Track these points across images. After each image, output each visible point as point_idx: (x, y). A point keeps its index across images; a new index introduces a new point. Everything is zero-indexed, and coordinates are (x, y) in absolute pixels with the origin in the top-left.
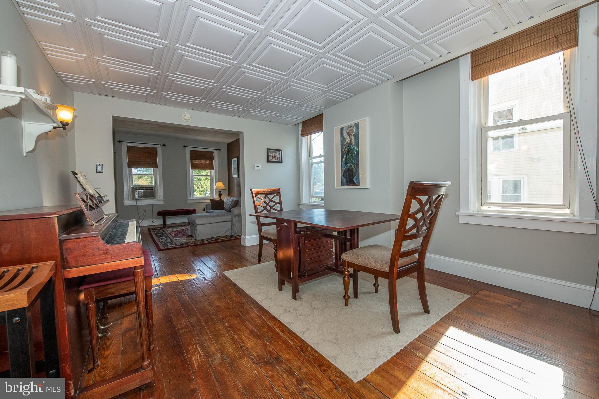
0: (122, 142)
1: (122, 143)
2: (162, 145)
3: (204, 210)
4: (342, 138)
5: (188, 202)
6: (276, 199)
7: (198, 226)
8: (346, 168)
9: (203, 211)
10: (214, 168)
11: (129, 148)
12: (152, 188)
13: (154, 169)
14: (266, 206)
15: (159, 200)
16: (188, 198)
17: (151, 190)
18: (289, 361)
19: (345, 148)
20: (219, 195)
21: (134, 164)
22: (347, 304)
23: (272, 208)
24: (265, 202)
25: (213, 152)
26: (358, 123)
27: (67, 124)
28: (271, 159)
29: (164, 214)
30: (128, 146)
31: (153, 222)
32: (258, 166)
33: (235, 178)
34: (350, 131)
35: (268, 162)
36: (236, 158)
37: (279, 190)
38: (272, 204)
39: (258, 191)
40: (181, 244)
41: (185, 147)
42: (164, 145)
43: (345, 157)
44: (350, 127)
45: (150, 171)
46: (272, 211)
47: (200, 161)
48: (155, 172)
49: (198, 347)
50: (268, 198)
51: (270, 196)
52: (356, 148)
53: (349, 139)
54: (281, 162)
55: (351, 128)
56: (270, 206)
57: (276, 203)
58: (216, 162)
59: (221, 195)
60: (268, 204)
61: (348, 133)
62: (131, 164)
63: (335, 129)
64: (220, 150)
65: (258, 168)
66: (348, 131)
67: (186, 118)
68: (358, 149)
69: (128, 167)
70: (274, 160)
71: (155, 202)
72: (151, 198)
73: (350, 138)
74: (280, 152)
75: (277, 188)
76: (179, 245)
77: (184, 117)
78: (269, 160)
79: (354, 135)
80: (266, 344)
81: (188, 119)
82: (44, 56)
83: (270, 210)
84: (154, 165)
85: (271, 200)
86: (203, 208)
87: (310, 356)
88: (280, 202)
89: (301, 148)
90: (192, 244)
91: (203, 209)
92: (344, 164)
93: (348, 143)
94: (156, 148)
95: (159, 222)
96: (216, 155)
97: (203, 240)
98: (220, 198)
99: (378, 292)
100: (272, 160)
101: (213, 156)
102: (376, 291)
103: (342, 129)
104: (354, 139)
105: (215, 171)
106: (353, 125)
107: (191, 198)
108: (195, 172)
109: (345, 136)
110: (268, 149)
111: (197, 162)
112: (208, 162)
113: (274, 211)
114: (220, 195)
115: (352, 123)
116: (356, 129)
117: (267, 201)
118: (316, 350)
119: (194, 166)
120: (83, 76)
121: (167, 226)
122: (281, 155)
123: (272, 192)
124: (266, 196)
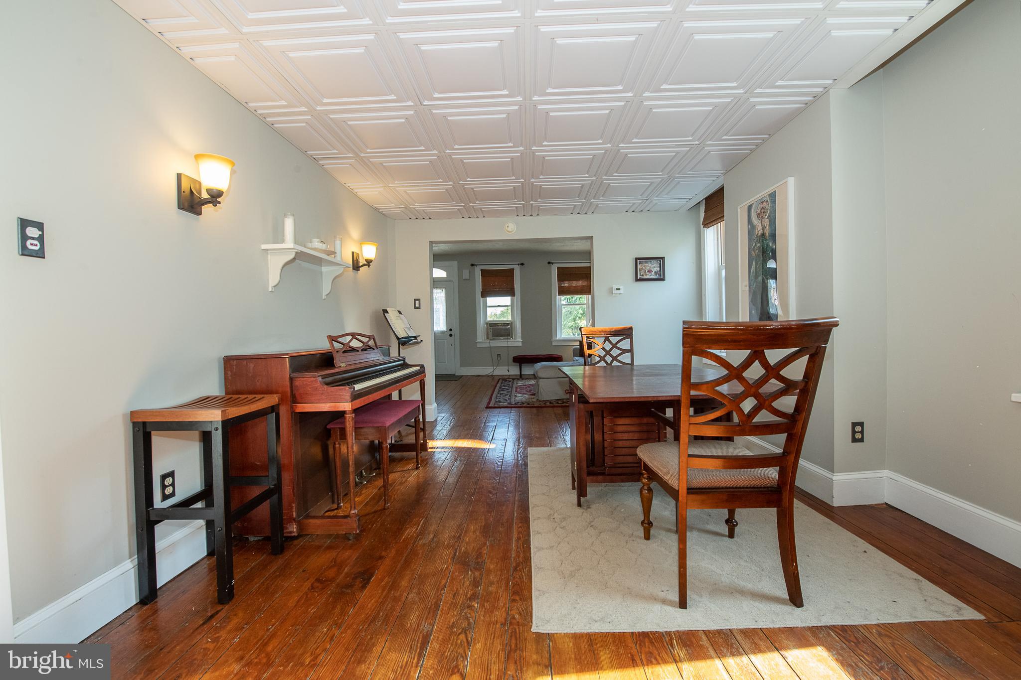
1: (476, 266)
2: (520, 264)
4: (749, 227)
5: (554, 344)
6: (625, 344)
7: (541, 380)
8: (756, 286)
10: (591, 292)
11: (484, 272)
12: (507, 324)
13: (511, 297)
14: (605, 356)
15: (517, 340)
16: (554, 339)
17: (507, 327)
18: (489, 572)
19: (755, 245)
21: (489, 292)
22: (647, 537)
23: (615, 358)
24: (603, 349)
25: (591, 268)
26: (775, 192)
27: (371, 261)
28: (643, 275)
29: (521, 360)
30: (482, 270)
31: (509, 370)
32: (618, 289)
34: (763, 211)
35: (637, 280)
37: (631, 329)
38: (615, 352)
39: (593, 331)
40: (516, 404)
41: (549, 263)
42: (522, 264)
43: (754, 263)
44: (762, 202)
45: (506, 300)
46: (615, 363)
47: (571, 282)
48: (512, 301)
49: (422, 522)
50: (610, 342)
51: (614, 340)
52: (771, 245)
53: (760, 227)
54: (663, 279)
55: (764, 203)
56: (611, 356)
57: (624, 351)
60: (608, 353)
61: (758, 215)
62: (486, 293)
63: (739, 209)
65: (618, 292)
66: (759, 212)
67: (509, 229)
68: (774, 247)
69: (482, 297)
70: (648, 277)
71: (511, 343)
72: (506, 337)
73: (762, 225)
74: (660, 261)
75: (628, 326)
76: (513, 404)
77: (507, 228)
78: (639, 277)
79: (769, 216)
80: (485, 544)
81: (511, 230)
82: (355, 195)
83: (612, 362)
84: (510, 292)
85: (614, 346)
87: (517, 577)
88: (631, 351)
89: (704, 249)
90: (529, 404)
92: (753, 278)
93: (759, 234)
94: (513, 269)
95: (514, 371)
97: (545, 402)
99: (735, 539)
100: (645, 277)
101: (591, 274)
102: (731, 535)
103: (750, 208)
104: (768, 227)
106: (767, 197)
107: (558, 339)
108: (563, 300)
109: (755, 221)
110: (637, 259)
111: (566, 284)
112: (583, 283)
113: (619, 364)
115: (764, 193)
116: (772, 205)
117: (608, 346)
118: (531, 576)
119: (562, 292)
120: (393, 205)
121: (523, 377)
122: (662, 266)
123: (616, 333)
124: (607, 339)
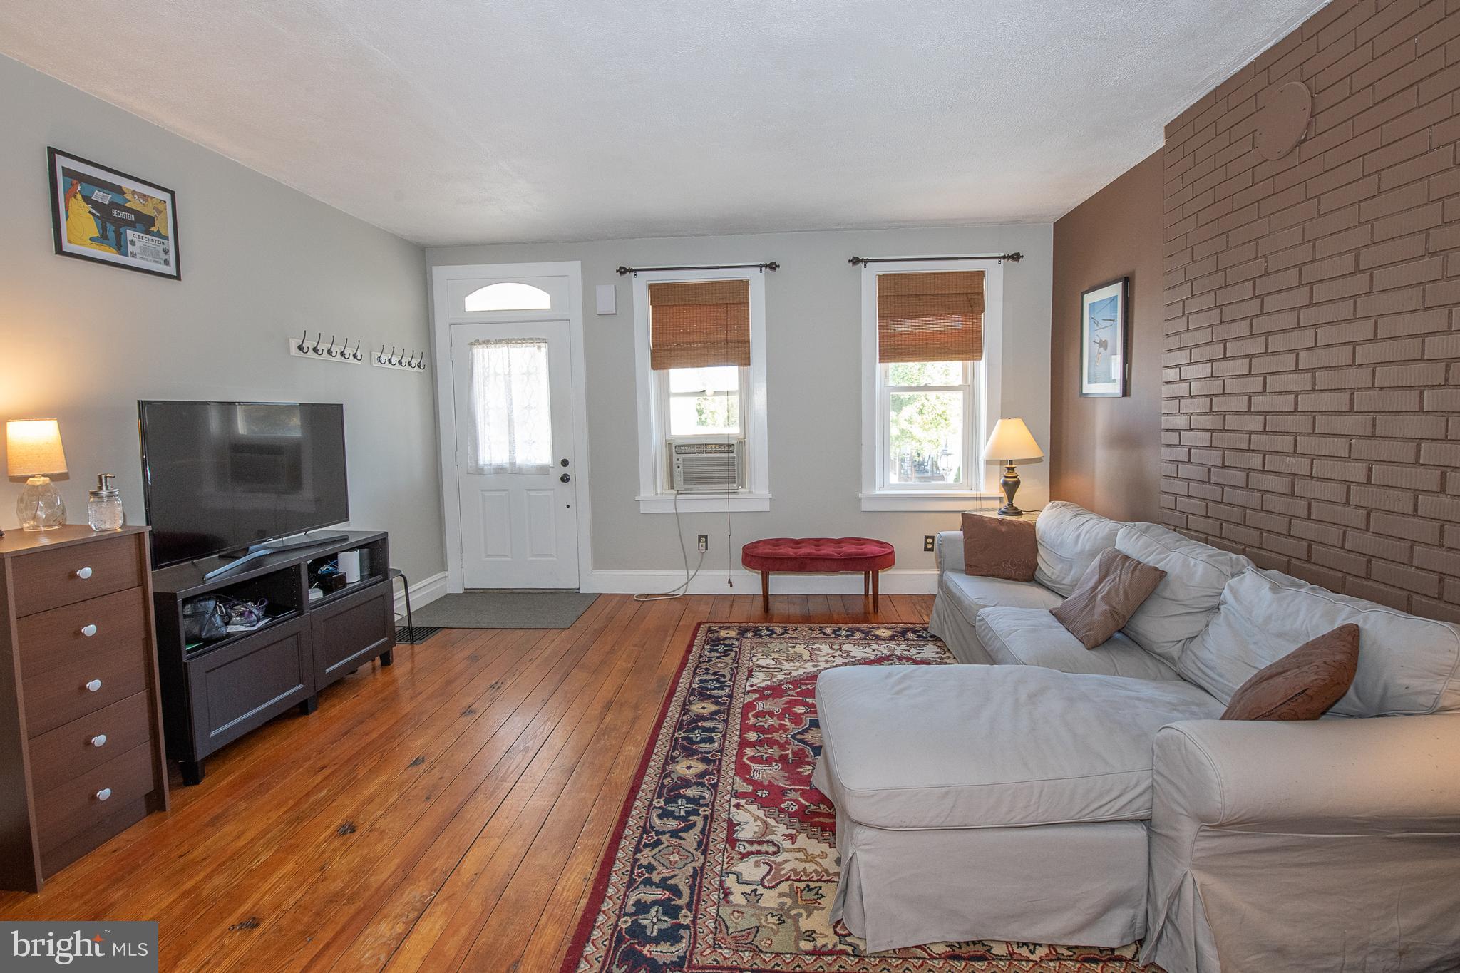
0: (631, 270)
1: (633, 274)
2: (766, 266)
3: (929, 546)
9: (926, 549)
10: (981, 352)
11: (657, 292)
12: (729, 445)
13: (742, 367)
15: (755, 496)
16: (865, 492)
17: (726, 455)
20: (1005, 484)
21: (672, 354)
25: (981, 274)
29: (763, 563)
30: (651, 286)
31: (730, 582)
33: (1104, 397)
36: (1119, 285)
41: (854, 262)
47: (921, 321)
48: (743, 381)
58: (993, 322)
59: (1017, 484)
62: (663, 356)
64: (1016, 257)
69: (654, 368)
71: (739, 502)
72: (725, 486)
84: (739, 351)
86: (927, 537)
91: (926, 543)
94: (745, 282)
96: (994, 289)
98: (1011, 498)
101: (981, 294)
105: (990, 366)
107: (876, 492)
111: (903, 327)
112: (959, 325)
114: (1011, 487)
119: (893, 349)
